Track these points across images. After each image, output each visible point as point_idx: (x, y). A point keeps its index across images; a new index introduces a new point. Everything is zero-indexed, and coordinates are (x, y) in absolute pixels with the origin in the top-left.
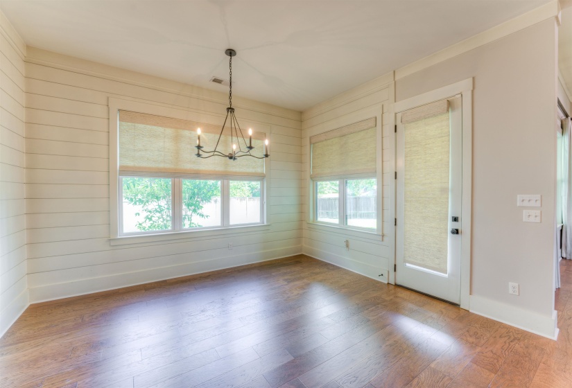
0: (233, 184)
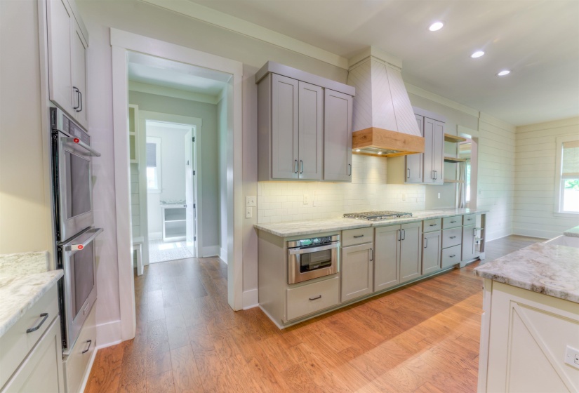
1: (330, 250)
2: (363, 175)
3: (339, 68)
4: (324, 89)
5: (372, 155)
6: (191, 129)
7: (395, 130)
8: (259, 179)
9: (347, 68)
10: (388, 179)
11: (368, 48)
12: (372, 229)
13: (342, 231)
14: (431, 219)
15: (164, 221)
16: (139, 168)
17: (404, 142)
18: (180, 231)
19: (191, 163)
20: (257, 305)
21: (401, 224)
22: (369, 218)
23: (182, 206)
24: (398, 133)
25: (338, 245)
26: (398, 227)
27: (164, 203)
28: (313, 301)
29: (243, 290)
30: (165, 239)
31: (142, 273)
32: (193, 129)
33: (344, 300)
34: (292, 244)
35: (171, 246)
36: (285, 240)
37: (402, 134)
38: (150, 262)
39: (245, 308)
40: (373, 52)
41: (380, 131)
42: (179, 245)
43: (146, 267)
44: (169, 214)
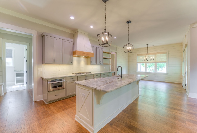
0: (157, 64)
1: (62, 82)
2: (79, 62)
3: (70, 34)
4: (63, 40)
5: (82, 57)
6: (25, 47)
7: (84, 51)
8: (42, 64)
9: (73, 33)
10: (87, 63)
11: (77, 30)
12: (76, 77)
13: (66, 77)
14: (96, 74)
15: (15, 78)
16: (2, 59)
17: (87, 54)
18: (22, 81)
19: (25, 57)
20: (42, 99)
21: (86, 75)
22: (77, 74)
23: (22, 72)
24: (85, 52)
25: (65, 81)
26: (85, 76)
27: (16, 71)
28: (57, 96)
29: (37, 96)
30: (16, 84)
31: (3, 95)
32: (26, 46)
33: (67, 95)
34: (49, 81)
35: (18, 86)
36: (47, 80)
37: (86, 52)
38: (7, 91)
39: (38, 101)
40: (78, 30)
41: (78, 51)
42: (22, 86)
43: (5, 93)
44: (18, 75)
